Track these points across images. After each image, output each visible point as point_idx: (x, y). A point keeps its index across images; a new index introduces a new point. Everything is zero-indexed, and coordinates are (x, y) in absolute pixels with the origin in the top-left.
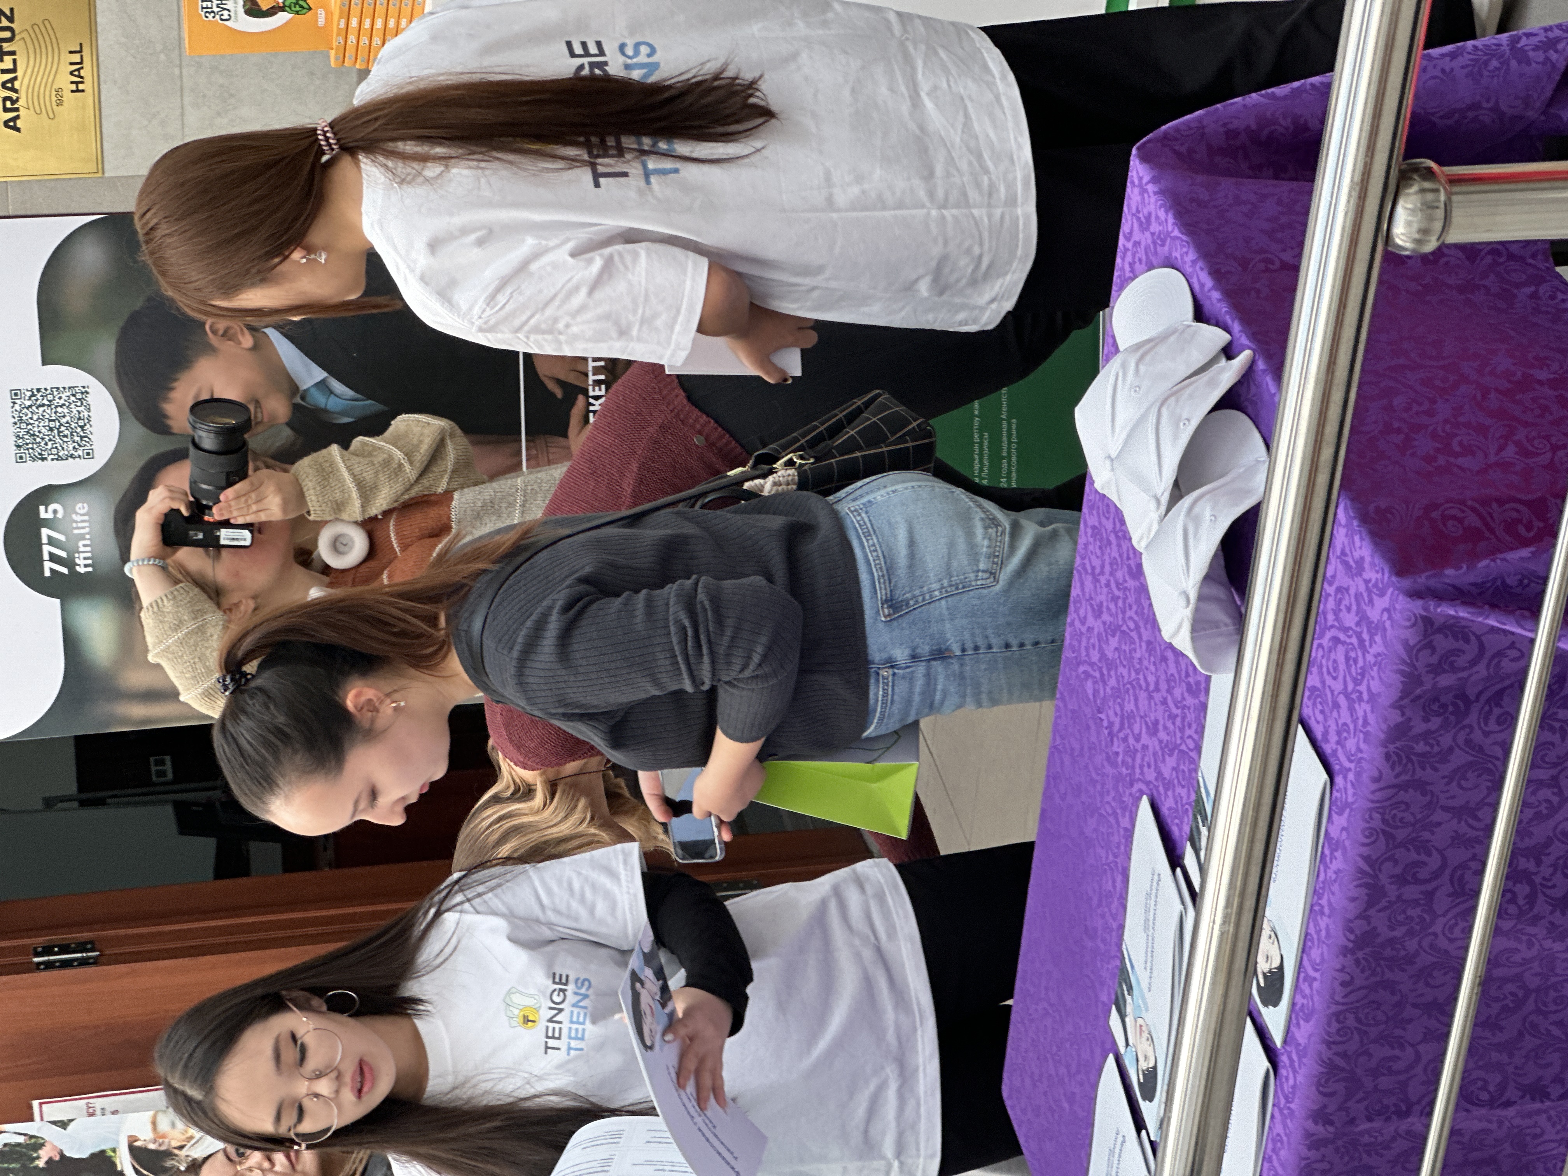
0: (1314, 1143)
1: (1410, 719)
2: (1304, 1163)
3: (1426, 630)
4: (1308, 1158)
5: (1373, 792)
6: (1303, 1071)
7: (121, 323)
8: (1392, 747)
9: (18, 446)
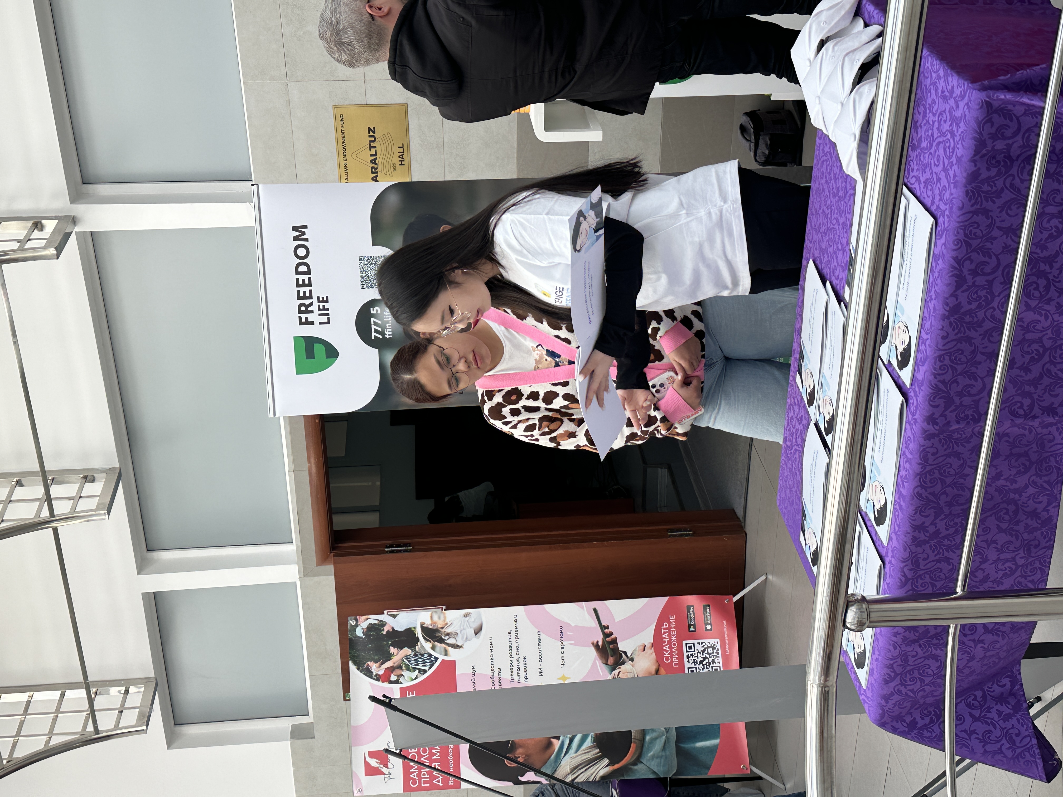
0: (928, 436)
1: (979, 169)
2: (922, 449)
3: (988, 111)
4: (924, 446)
5: (959, 217)
6: (920, 395)
7: (405, 228)
8: (969, 188)
9: (362, 282)
